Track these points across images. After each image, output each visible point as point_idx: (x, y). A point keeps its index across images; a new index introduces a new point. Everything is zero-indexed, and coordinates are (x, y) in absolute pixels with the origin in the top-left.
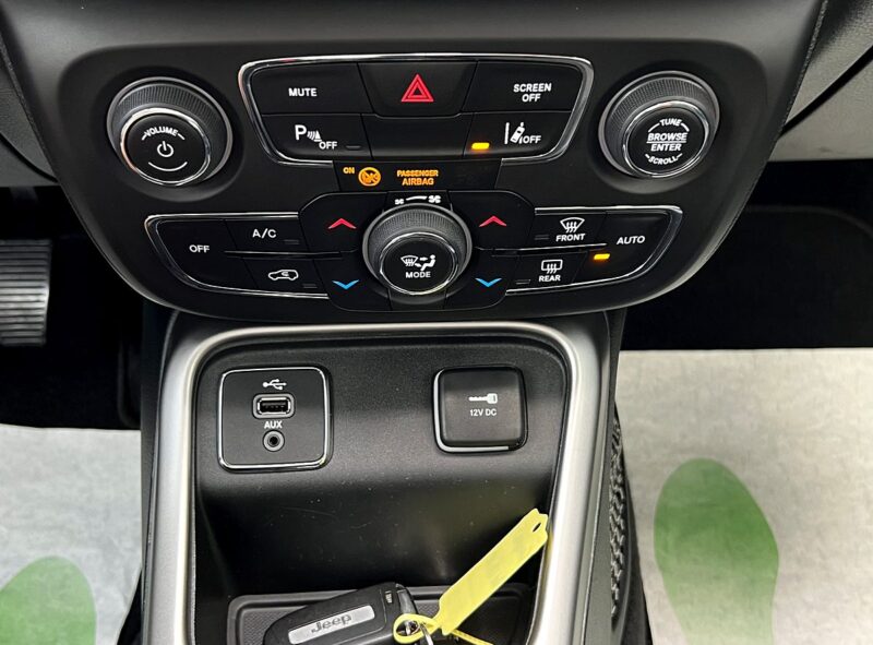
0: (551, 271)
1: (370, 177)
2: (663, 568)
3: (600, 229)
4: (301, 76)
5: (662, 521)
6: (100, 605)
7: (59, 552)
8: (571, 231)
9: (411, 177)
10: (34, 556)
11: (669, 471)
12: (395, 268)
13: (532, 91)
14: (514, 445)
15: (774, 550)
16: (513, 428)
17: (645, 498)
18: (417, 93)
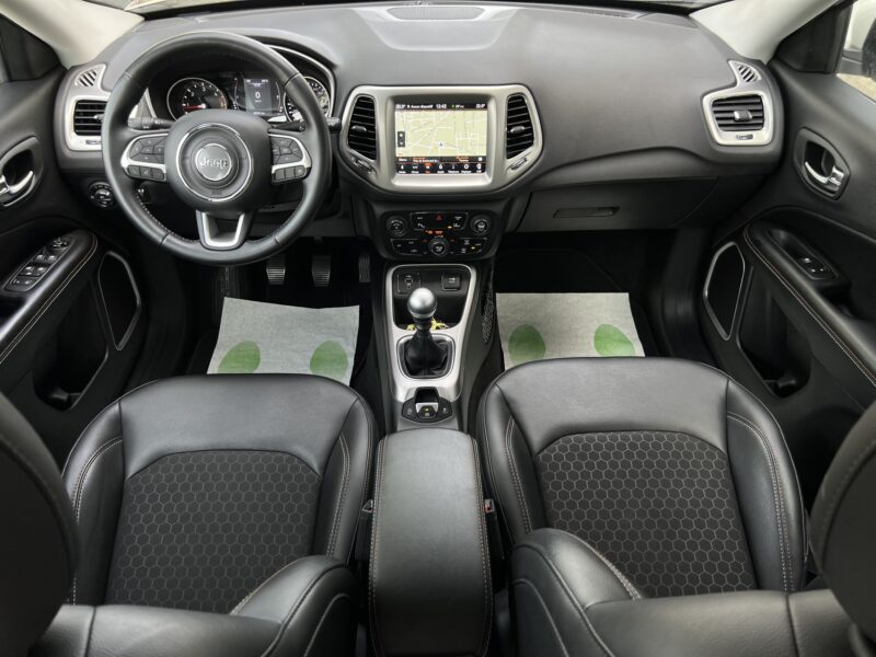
0: (464, 251)
1: (430, 232)
2: (510, 352)
3: (472, 243)
4: (420, 215)
5: (511, 340)
6: (347, 351)
7: (331, 339)
8: (467, 243)
9: (438, 232)
10: (324, 341)
11: (514, 328)
12: (435, 250)
13: (458, 218)
14: (459, 289)
15: (543, 344)
16: (458, 285)
17: (505, 333)
18: (439, 218)
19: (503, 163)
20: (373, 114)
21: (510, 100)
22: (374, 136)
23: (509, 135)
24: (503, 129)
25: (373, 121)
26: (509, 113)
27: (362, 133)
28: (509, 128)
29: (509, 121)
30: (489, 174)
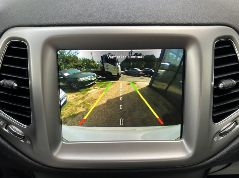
19: (210, 129)
20: (25, 63)
21: (217, 45)
22: (27, 92)
23: (216, 91)
24: (209, 82)
25: (26, 73)
26: (217, 62)
27: (11, 89)
28: (217, 82)
29: (216, 72)
30: (189, 142)
